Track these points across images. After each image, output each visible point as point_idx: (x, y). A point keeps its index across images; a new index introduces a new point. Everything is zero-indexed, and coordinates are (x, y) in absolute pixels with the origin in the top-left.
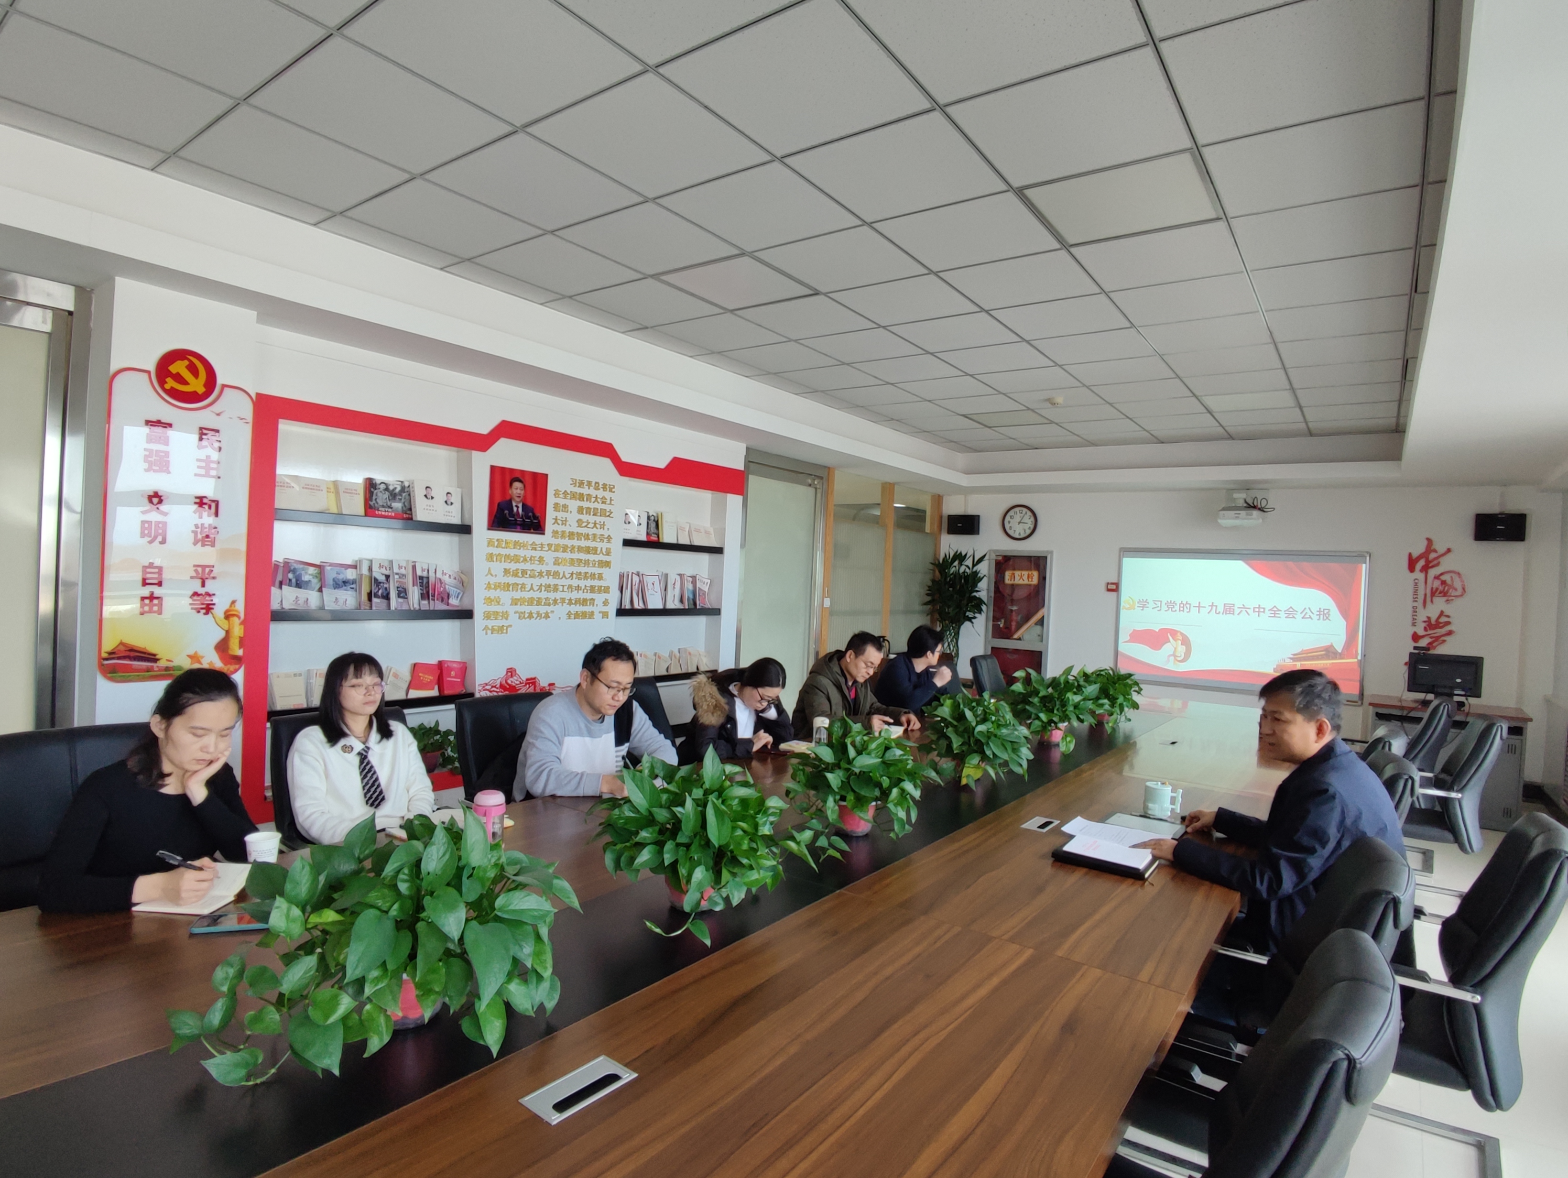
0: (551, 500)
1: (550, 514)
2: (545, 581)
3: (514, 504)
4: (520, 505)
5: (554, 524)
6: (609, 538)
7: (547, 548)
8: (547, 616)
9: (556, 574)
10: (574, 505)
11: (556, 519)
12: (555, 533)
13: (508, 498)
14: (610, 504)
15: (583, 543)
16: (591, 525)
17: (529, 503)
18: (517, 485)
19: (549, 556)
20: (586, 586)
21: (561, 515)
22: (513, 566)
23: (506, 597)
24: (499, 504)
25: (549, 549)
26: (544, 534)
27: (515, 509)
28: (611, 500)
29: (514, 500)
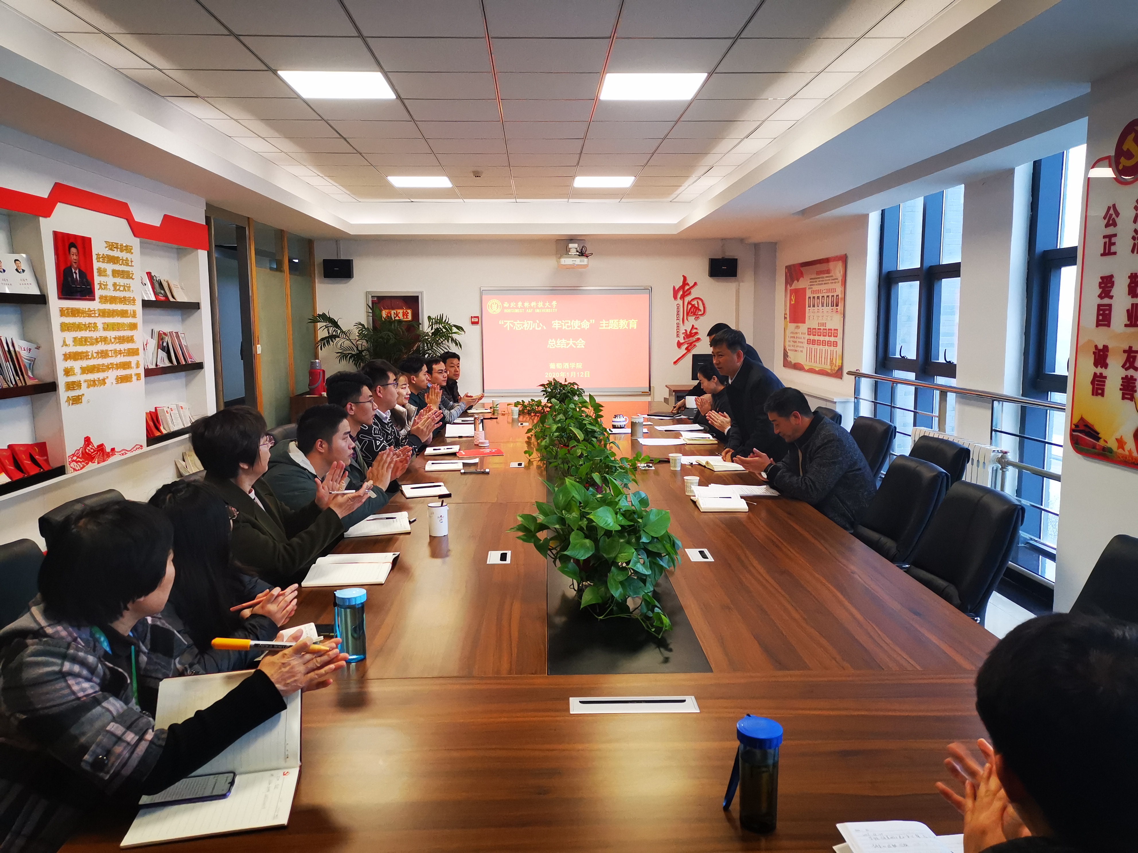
0: (96, 265)
1: (97, 279)
2: (101, 347)
3: (74, 271)
4: (77, 272)
5: (99, 289)
6: (134, 300)
7: (97, 315)
8: (103, 382)
9: (104, 340)
10: (110, 267)
11: (100, 284)
12: (101, 297)
13: (69, 265)
14: (131, 266)
15: (119, 307)
16: (122, 289)
17: (83, 269)
18: (73, 250)
19: (100, 321)
20: (125, 350)
21: (103, 279)
22: (79, 334)
23: (77, 365)
24: (64, 271)
25: (99, 315)
26: (94, 300)
27: (75, 275)
28: (132, 261)
29: (73, 266)
